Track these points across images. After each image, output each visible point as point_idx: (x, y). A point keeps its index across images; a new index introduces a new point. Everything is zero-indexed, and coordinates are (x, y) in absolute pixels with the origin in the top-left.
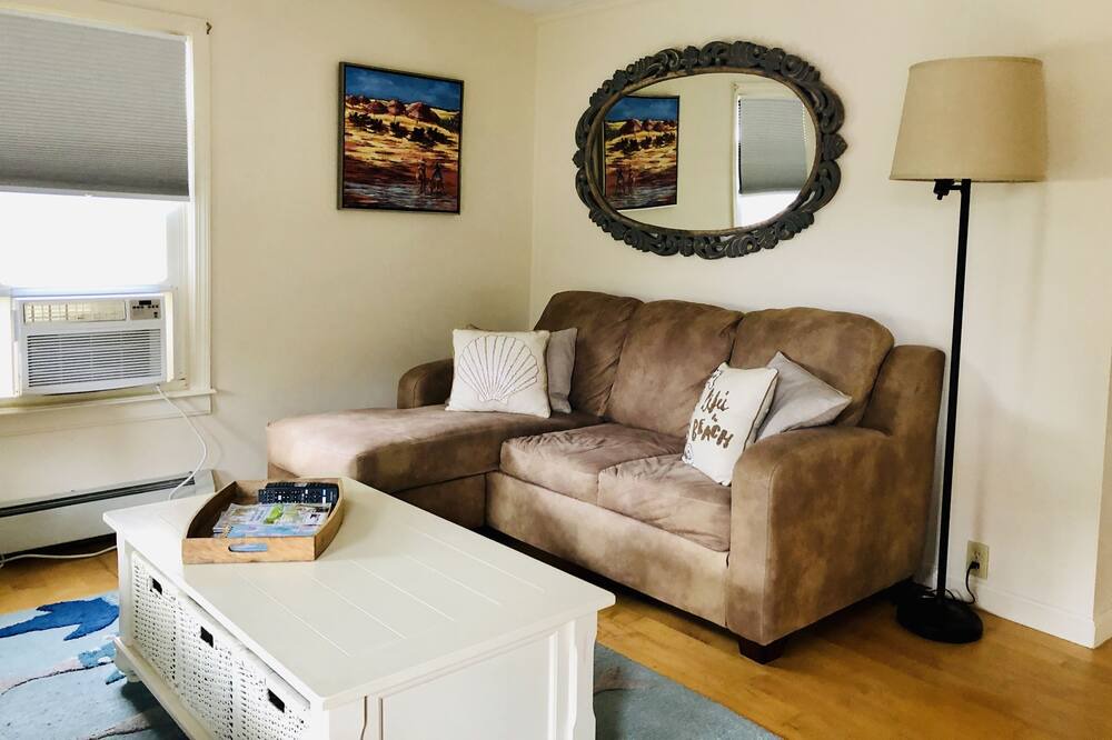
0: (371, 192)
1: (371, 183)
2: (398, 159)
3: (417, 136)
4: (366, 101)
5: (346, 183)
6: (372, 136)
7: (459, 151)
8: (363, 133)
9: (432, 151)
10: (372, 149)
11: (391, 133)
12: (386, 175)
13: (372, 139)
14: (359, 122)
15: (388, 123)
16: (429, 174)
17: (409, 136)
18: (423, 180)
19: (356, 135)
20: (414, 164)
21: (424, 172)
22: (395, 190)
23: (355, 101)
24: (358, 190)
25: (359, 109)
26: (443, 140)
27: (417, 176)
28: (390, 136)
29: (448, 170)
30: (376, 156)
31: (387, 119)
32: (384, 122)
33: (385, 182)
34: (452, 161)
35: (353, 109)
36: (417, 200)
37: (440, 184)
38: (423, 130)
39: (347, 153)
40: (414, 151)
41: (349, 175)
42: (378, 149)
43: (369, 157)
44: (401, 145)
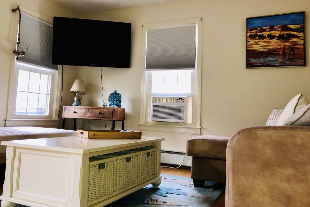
0: (260, 61)
1: (259, 58)
2: (271, 47)
3: (280, 37)
4: (256, 29)
5: (248, 59)
6: (259, 41)
7: (304, 40)
8: (255, 41)
9: (289, 42)
10: (259, 45)
11: (268, 38)
12: (266, 54)
13: (258, 42)
14: (253, 37)
15: (266, 35)
16: (287, 51)
17: (276, 38)
18: (284, 54)
19: (252, 42)
20: (279, 48)
21: (284, 50)
22: (270, 59)
23: (252, 30)
24: (253, 61)
25: (253, 33)
26: (294, 36)
27: (281, 52)
28: (267, 39)
29: (298, 48)
30: (261, 48)
31: (265, 34)
32: (264, 35)
33: (265, 56)
34: (300, 44)
35: (251, 33)
36: (281, 62)
37: (294, 54)
38: (283, 35)
39: (248, 48)
40: (279, 43)
41: (249, 56)
42: (261, 45)
43: (258, 48)
44: (272, 42)
